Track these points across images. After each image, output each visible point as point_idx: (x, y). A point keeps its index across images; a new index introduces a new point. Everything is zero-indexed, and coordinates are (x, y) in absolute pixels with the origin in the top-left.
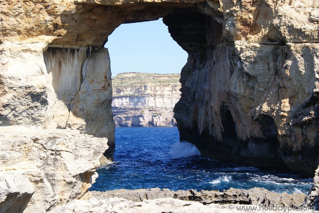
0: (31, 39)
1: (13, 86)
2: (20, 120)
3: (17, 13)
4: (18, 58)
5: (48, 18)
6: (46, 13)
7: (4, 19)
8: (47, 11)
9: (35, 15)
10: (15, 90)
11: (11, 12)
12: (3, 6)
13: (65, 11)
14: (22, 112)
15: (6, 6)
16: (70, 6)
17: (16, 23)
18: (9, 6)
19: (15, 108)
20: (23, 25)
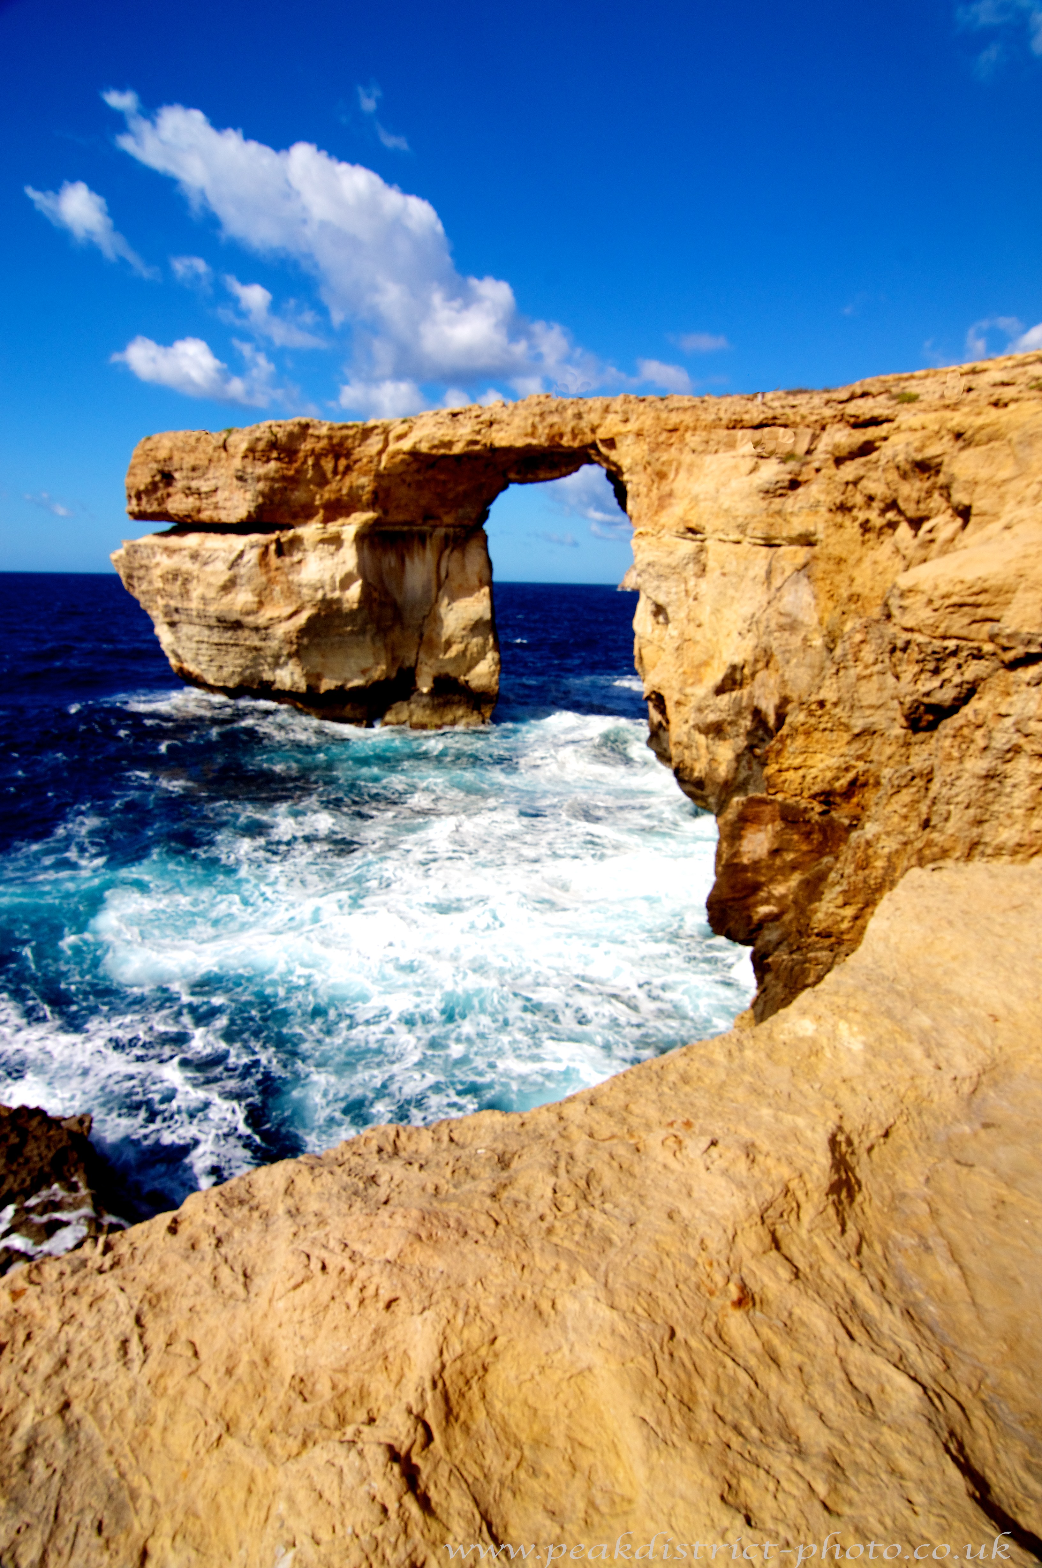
13: (387, 468)
15: (289, 465)
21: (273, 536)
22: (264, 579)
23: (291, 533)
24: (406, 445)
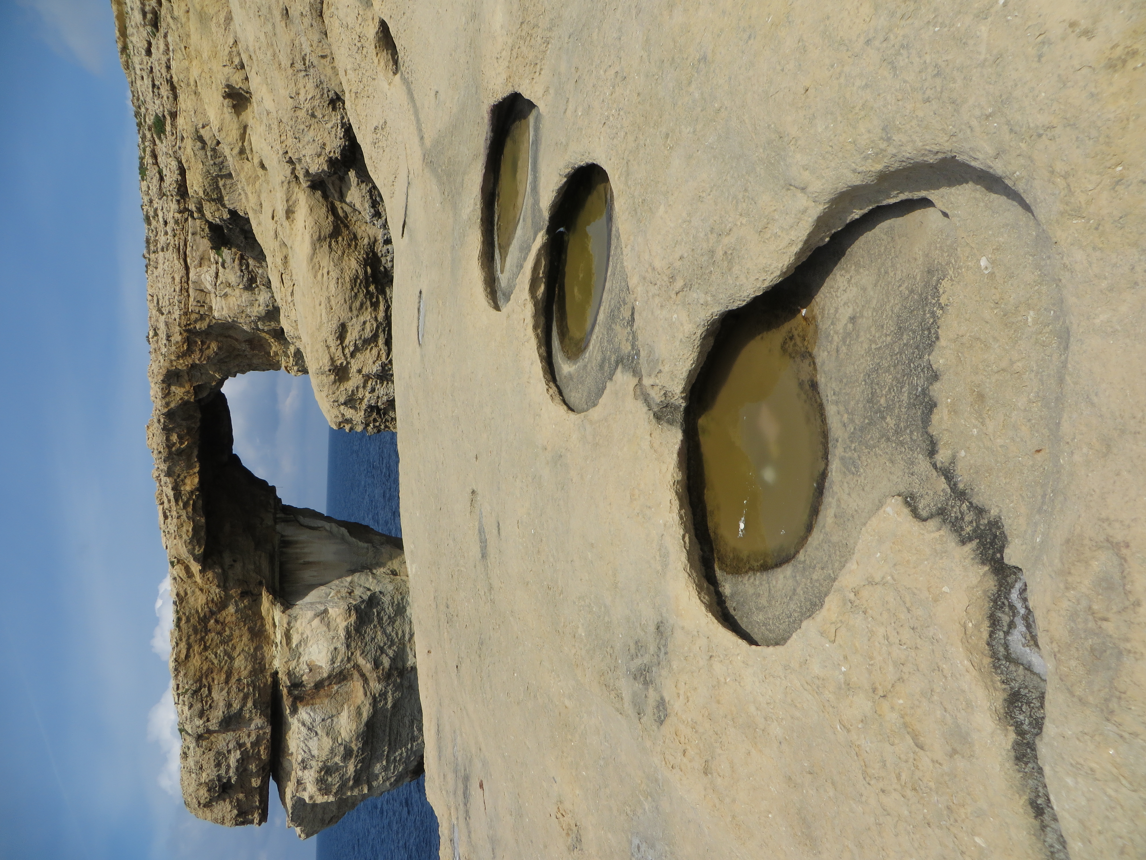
0: (269, 627)
1: (346, 658)
2: (397, 634)
3: (226, 658)
4: (301, 650)
5: (231, 609)
6: (224, 613)
7: (237, 677)
8: (220, 611)
9: (227, 629)
10: (352, 654)
11: (226, 668)
12: (216, 682)
13: (218, 586)
14: (386, 634)
15: (215, 677)
16: (208, 579)
17: (242, 656)
18: (216, 671)
19: (379, 646)
20: (244, 644)
21: (285, 691)
22: (326, 701)
23: (283, 677)
24: (195, 568)
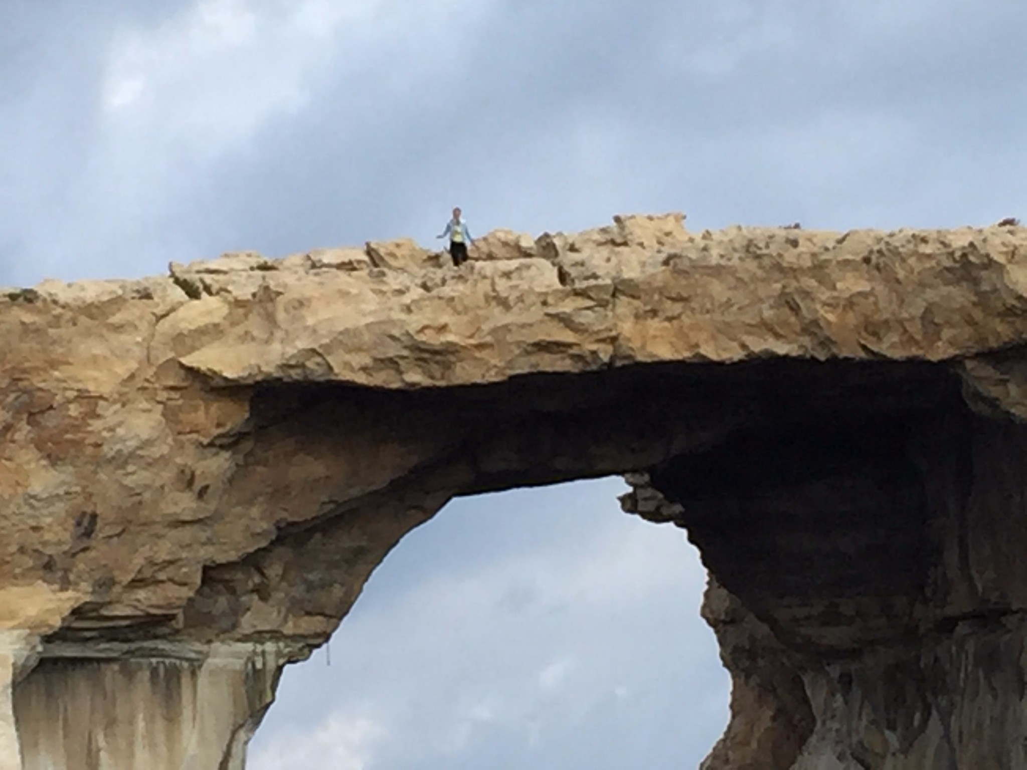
5: (44, 481)
6: (32, 456)
8: (39, 445)
